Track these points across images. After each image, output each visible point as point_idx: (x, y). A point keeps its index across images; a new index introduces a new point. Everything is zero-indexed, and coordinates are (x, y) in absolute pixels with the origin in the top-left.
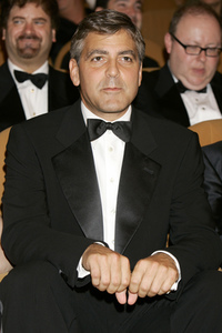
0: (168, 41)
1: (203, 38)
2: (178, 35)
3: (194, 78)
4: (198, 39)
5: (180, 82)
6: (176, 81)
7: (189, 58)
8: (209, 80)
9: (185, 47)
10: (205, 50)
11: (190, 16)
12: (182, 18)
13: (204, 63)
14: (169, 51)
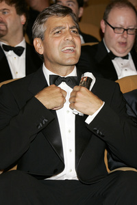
0: (103, 25)
1: (125, 22)
2: (109, 21)
3: (120, 49)
4: (122, 23)
5: (111, 52)
6: (109, 51)
7: (116, 35)
8: (129, 50)
9: (114, 28)
10: (127, 30)
11: (117, 8)
12: (112, 10)
13: (126, 38)
14: (103, 31)
